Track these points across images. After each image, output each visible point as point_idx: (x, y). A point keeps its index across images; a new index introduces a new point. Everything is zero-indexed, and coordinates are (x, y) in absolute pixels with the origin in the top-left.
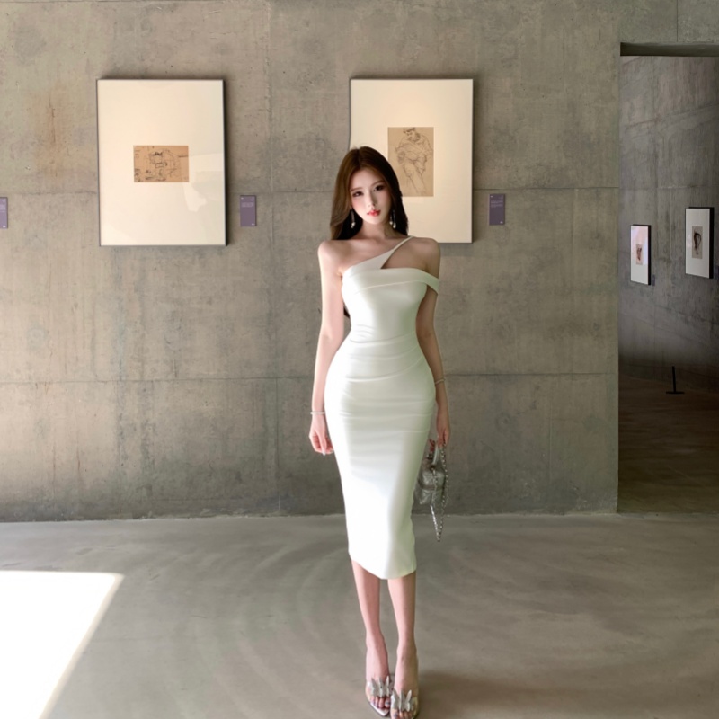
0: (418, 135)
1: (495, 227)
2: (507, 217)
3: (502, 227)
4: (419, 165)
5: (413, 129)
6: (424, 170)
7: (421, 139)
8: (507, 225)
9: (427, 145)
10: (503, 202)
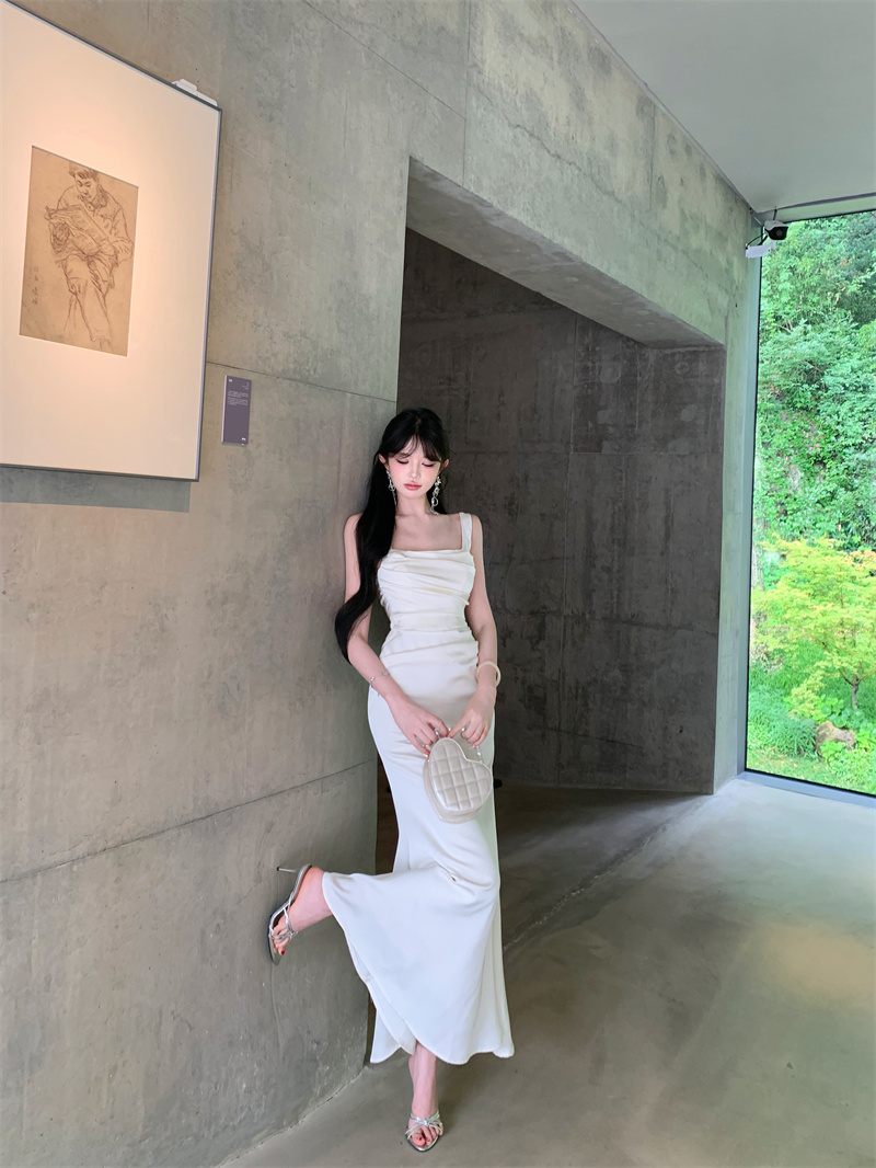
0: (103, 194)
1: (233, 449)
2: (252, 430)
3: (242, 448)
4: (100, 268)
5: (94, 174)
6: (111, 286)
7: (109, 209)
8: (250, 447)
9: (120, 226)
10: (247, 395)
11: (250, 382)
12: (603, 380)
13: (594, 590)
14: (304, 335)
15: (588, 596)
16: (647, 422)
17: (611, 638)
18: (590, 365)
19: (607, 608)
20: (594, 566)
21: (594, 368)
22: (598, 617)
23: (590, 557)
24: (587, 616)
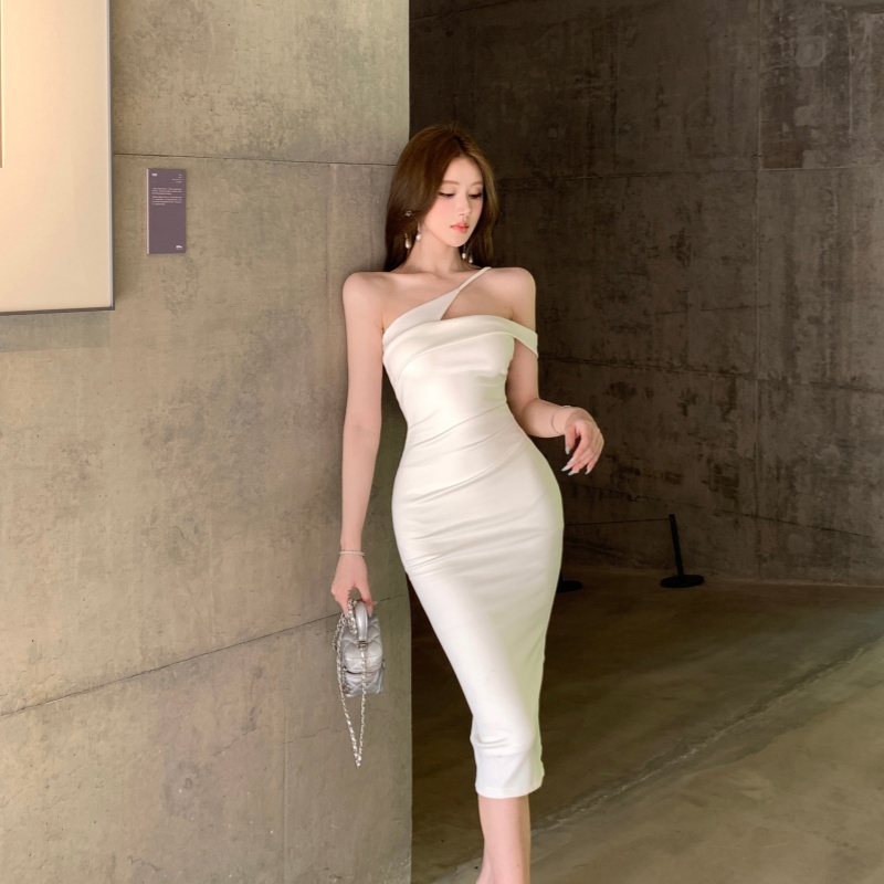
1: (165, 261)
2: (192, 232)
3: (178, 259)
8: (192, 253)
10: (180, 190)
11: (184, 172)
12: (801, 64)
13: (798, 349)
14: (261, 98)
15: (790, 356)
16: (866, 121)
17: (823, 407)
18: (782, 41)
19: (816, 371)
20: (798, 317)
21: (787, 45)
22: (805, 381)
23: (792, 304)
24: (790, 381)
